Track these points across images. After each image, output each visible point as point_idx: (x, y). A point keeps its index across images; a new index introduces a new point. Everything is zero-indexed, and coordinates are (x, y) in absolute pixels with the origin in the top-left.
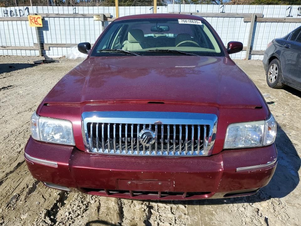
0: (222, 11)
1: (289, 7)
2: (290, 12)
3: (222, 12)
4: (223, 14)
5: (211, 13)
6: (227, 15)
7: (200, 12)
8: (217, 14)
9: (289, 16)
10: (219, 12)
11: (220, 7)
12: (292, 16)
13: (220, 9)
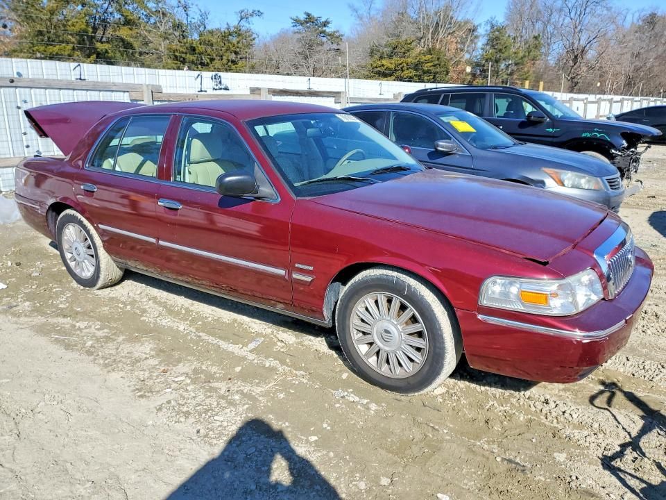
0: (79, 77)
1: (199, 75)
2: (201, 84)
3: (80, 79)
4: (83, 83)
5: (54, 80)
6: (94, 85)
7: (24, 76)
8: (71, 82)
9: (201, 91)
10: (73, 79)
11: (72, 68)
12: (206, 91)
13: (72, 71)
